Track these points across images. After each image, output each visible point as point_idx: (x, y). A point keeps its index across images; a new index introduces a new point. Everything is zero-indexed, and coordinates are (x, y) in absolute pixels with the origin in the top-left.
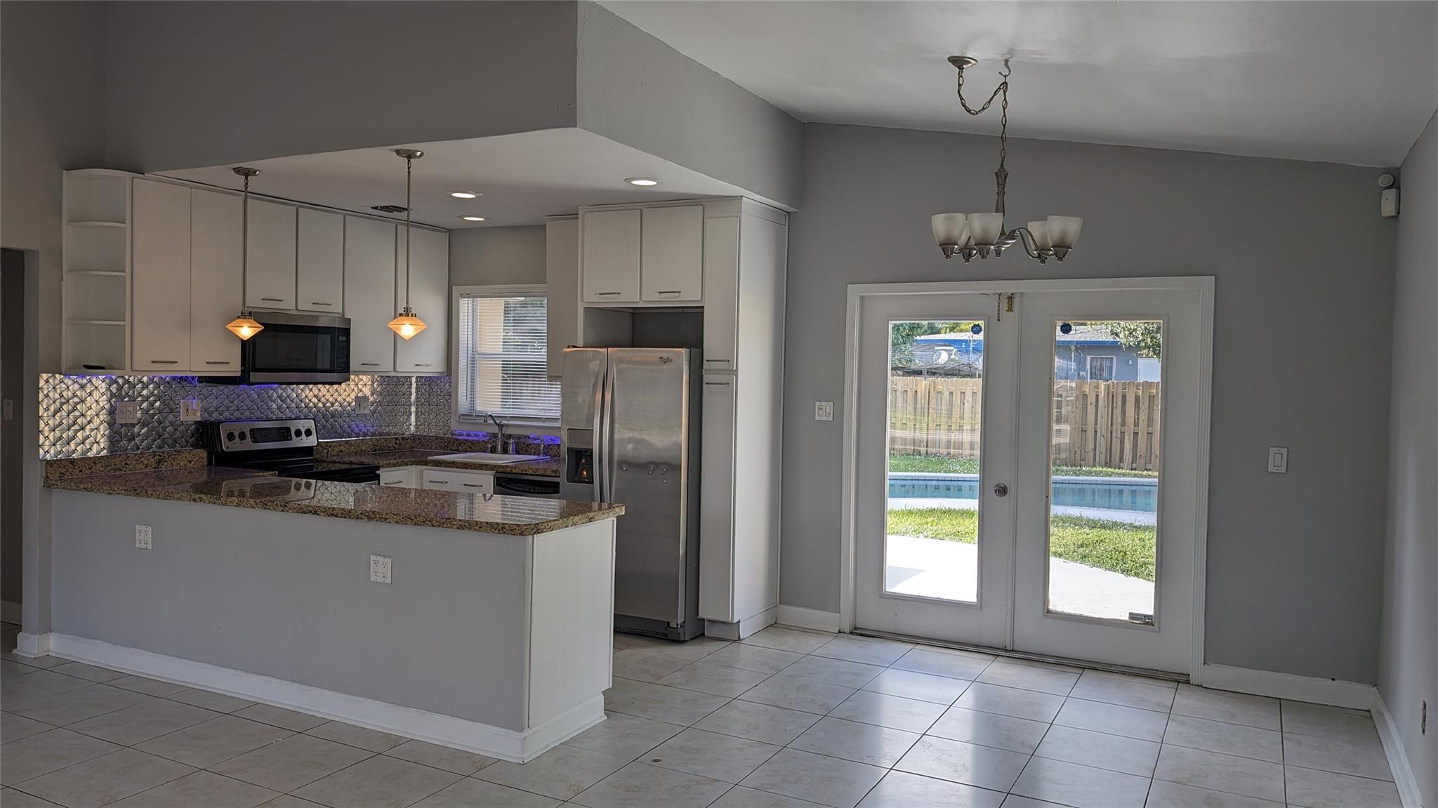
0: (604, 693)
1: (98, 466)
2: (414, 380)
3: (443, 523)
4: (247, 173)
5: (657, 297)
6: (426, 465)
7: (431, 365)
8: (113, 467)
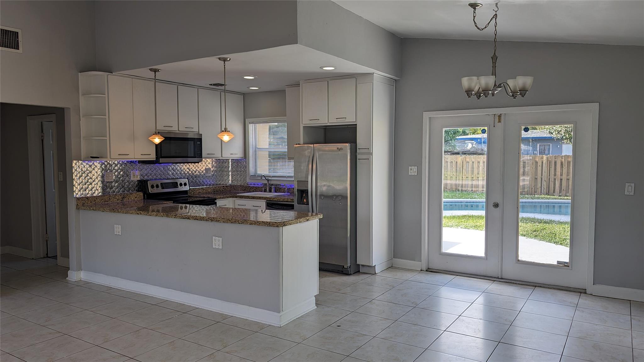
0: (315, 296)
1: (98, 200)
2: (230, 161)
3: (244, 222)
4: (155, 71)
5: (335, 121)
6: (236, 198)
7: (237, 154)
8: (104, 200)
